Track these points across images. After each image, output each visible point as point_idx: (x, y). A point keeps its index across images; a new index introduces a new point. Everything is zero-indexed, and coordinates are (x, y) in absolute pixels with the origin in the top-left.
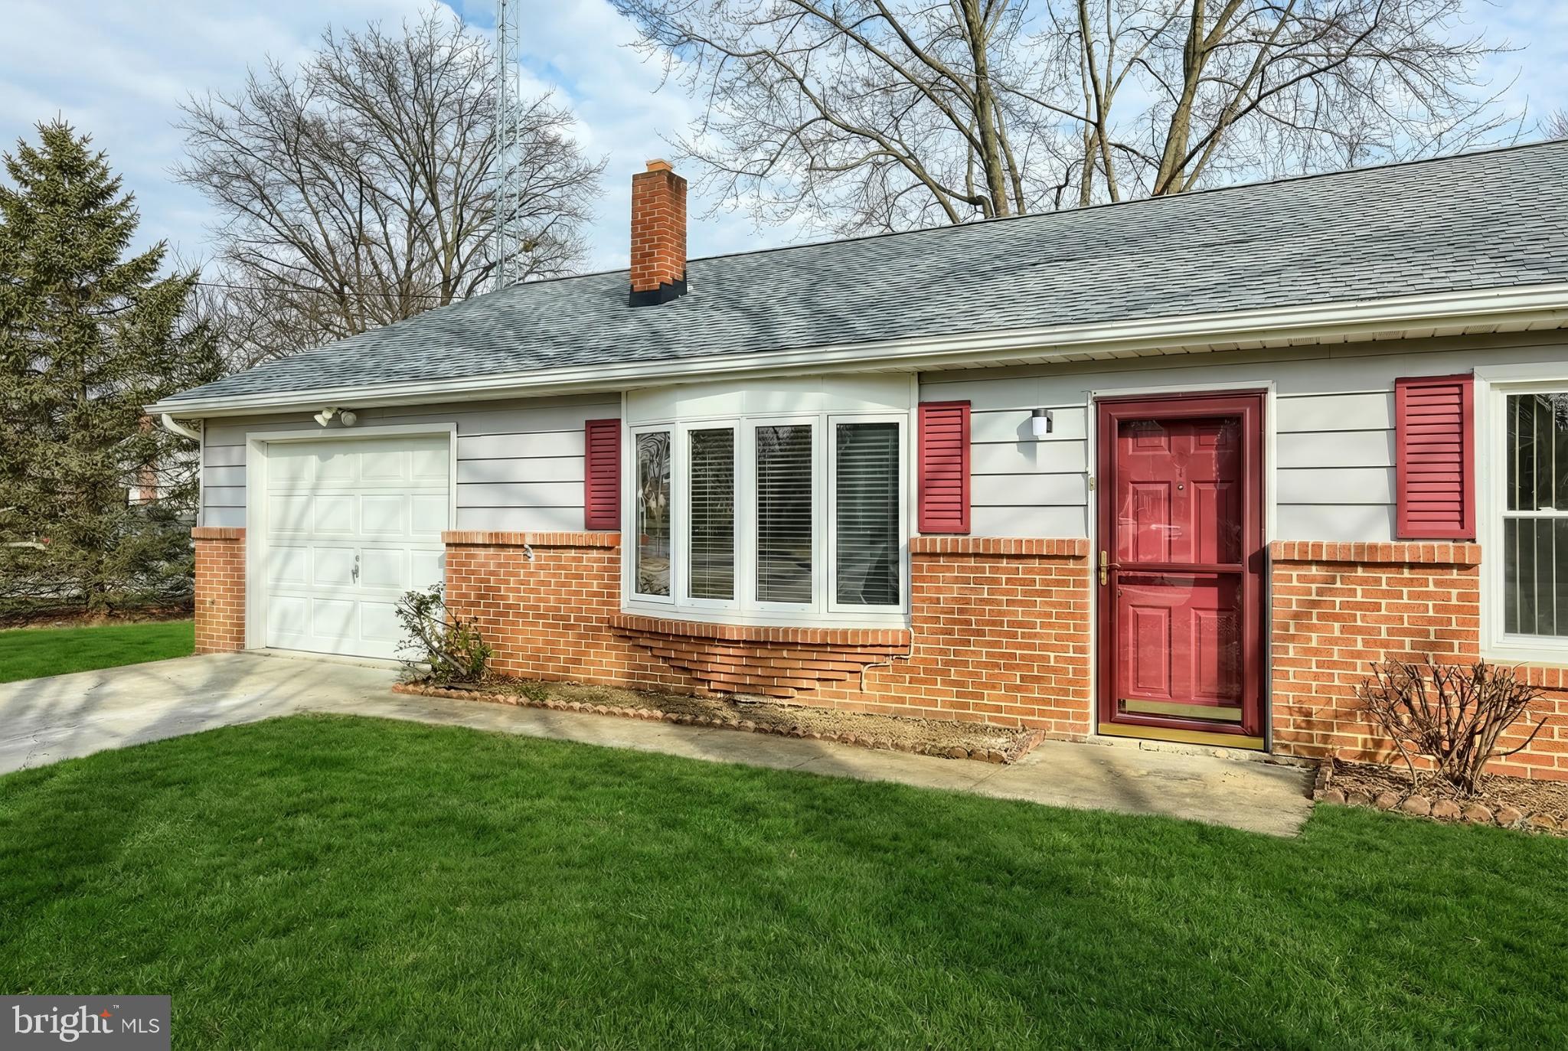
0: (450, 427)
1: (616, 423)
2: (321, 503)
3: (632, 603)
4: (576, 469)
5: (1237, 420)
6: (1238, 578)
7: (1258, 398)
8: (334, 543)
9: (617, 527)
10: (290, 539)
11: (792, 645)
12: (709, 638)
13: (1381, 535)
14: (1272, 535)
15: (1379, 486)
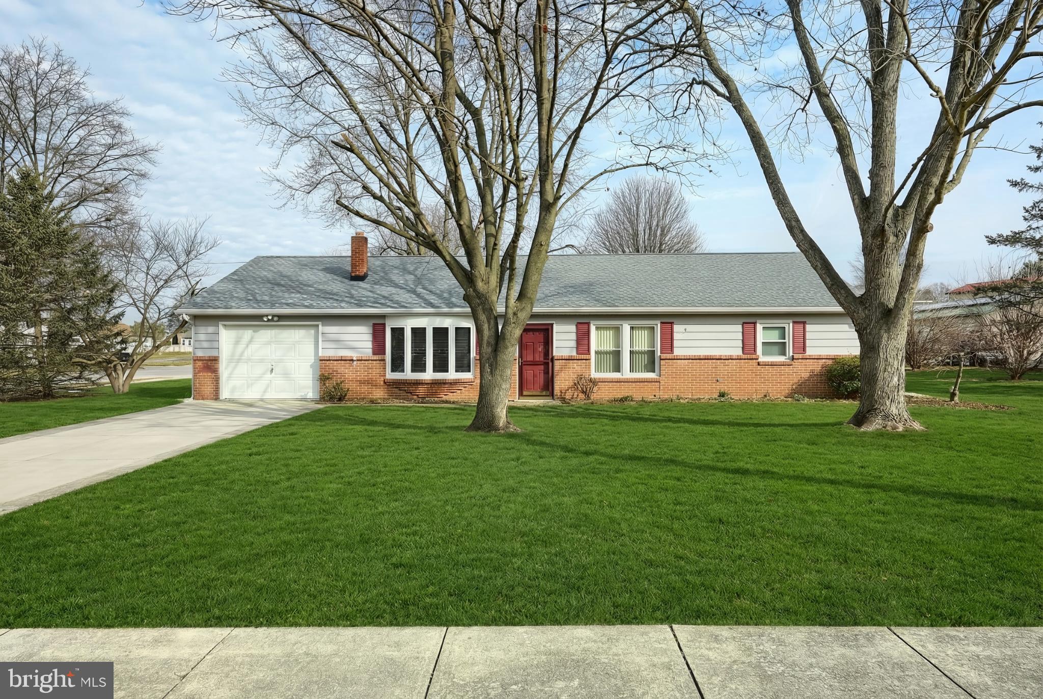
0: (320, 323)
1: (384, 325)
2: (253, 347)
3: (391, 375)
4: (369, 337)
5: (548, 329)
6: (548, 363)
7: (552, 325)
8: (262, 361)
9: (384, 353)
10: (237, 360)
11: (445, 383)
12: (418, 383)
13: (574, 353)
14: (554, 354)
15: (574, 344)
